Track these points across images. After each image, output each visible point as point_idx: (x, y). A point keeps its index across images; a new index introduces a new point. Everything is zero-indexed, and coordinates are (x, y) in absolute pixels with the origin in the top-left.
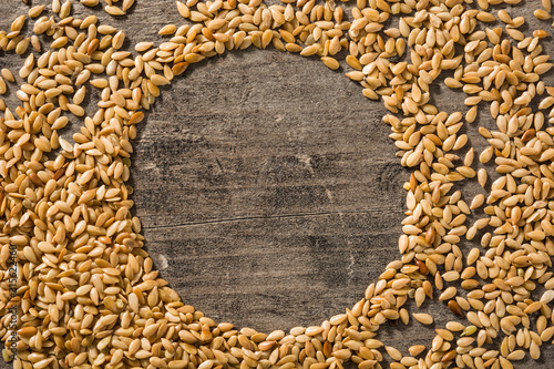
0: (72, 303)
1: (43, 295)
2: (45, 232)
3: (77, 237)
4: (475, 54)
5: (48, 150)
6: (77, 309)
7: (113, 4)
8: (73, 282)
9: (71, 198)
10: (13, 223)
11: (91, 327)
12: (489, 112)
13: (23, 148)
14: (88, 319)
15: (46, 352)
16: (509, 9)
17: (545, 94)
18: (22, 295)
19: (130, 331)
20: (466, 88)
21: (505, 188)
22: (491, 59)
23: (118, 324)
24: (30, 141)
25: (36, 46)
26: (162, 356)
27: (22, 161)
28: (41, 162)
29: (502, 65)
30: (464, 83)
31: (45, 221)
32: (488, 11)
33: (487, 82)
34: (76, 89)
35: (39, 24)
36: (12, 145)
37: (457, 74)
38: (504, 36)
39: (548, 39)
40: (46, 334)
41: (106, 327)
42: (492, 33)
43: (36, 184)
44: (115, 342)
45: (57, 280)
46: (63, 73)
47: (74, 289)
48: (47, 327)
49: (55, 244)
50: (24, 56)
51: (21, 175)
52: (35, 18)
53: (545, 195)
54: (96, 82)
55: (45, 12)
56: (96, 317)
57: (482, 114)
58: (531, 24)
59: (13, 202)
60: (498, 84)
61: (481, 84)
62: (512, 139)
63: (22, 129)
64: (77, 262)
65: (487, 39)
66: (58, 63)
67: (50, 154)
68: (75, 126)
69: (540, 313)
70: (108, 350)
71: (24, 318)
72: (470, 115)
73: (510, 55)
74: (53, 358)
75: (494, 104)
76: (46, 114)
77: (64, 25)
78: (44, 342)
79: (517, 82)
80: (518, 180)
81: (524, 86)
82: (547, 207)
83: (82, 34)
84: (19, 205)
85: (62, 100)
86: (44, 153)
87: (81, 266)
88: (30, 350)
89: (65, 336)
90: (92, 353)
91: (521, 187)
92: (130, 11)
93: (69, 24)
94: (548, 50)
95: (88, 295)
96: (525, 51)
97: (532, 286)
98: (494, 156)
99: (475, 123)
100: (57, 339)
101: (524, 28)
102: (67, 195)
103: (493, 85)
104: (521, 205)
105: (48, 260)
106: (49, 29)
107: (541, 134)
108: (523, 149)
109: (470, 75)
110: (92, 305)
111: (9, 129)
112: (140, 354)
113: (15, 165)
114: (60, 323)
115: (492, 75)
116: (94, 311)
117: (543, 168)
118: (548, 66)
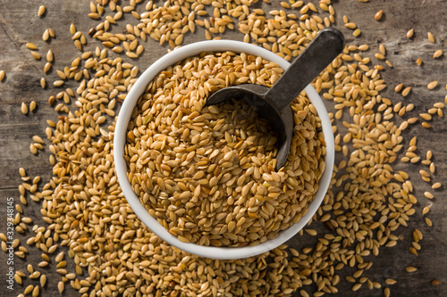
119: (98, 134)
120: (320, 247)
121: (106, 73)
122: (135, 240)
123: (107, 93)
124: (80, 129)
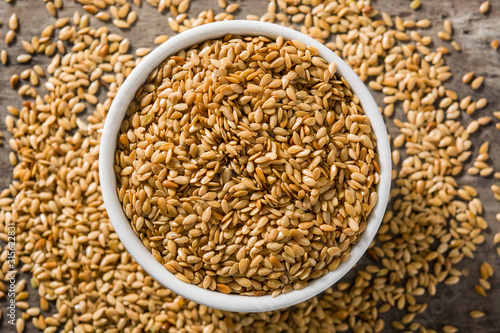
0: (85, 245)
1: (63, 238)
2: (65, 190)
3: (90, 195)
4: (393, 65)
5: (69, 128)
6: (89, 250)
7: (121, 19)
8: (86, 229)
9: (86, 165)
10: (41, 183)
11: (98, 263)
12: (402, 108)
13: (50, 127)
14: (96, 257)
15: (64, 281)
16: (420, 31)
17: (445, 96)
18: (47, 238)
19: (129, 266)
20: (385, 90)
21: (413, 166)
22: (405, 68)
23: (119, 261)
24: (56, 122)
25: (61, 49)
26: (151, 286)
27: (48, 136)
28: (64, 137)
29: (414, 73)
30: (384, 86)
31: (65, 182)
32: (404, 31)
33: (402, 86)
34: (91, 82)
35: (64, 33)
36: (41, 124)
37: (379, 79)
38: (415, 51)
39: (449, 54)
40: (64, 267)
41: (110, 264)
42: (406, 48)
43: (59, 154)
44: (117, 275)
45: (74, 227)
46: (81, 70)
47: (86, 234)
48: (65, 262)
49: (73, 200)
50: (52, 56)
51: (48, 147)
52: (61, 28)
53: (443, 172)
54: (106, 78)
55: (68, 24)
56: (103, 256)
57: (398, 110)
58: (436, 43)
59: (41, 167)
60: (410, 87)
61: (397, 87)
62: (419, 129)
63: (49, 112)
64: (89, 214)
65: (402, 53)
66: (77, 63)
67: (71, 132)
68: (89, 111)
69: (436, 261)
70: (111, 281)
71: (48, 255)
72: (388, 110)
73: (420, 66)
74: (69, 286)
75: (406, 103)
76: (67, 101)
77: (83, 34)
78: (63, 273)
79: (423, 86)
80: (423, 161)
81: (429, 90)
82: (444, 182)
83: (96, 41)
84: (46, 170)
85: (80, 91)
86: (66, 131)
87: (93, 217)
88: (52, 279)
89: (79, 270)
90: (99, 283)
91: (425, 166)
92: (133, 24)
93: (87, 33)
94: (448, 62)
95: (97, 239)
96: (431, 63)
97: (432, 241)
98: (405, 142)
99: (392, 117)
100: (73, 272)
101: (431, 46)
102: (82, 163)
103: (406, 88)
104: (425, 179)
105: (67, 212)
106: (71, 36)
107: (441, 126)
108: (427, 137)
109: (389, 79)
110: (100, 246)
111: (39, 112)
112: (136, 285)
113: (44, 140)
114: (76, 259)
115: (405, 81)
116: (102, 251)
117: (441, 152)
118: (448, 75)
119: (74, 126)
120: (360, 283)
121: (87, 47)
122: (120, 267)
123: (88, 74)
124: (51, 119)
